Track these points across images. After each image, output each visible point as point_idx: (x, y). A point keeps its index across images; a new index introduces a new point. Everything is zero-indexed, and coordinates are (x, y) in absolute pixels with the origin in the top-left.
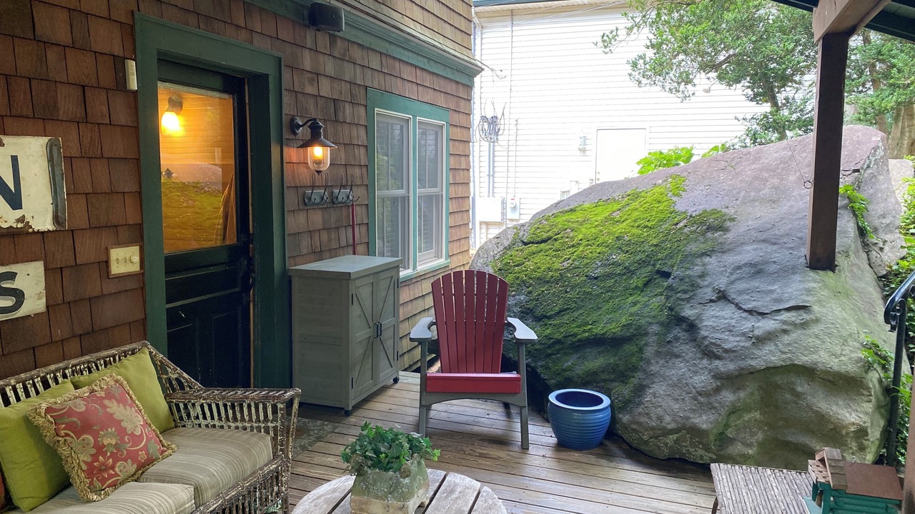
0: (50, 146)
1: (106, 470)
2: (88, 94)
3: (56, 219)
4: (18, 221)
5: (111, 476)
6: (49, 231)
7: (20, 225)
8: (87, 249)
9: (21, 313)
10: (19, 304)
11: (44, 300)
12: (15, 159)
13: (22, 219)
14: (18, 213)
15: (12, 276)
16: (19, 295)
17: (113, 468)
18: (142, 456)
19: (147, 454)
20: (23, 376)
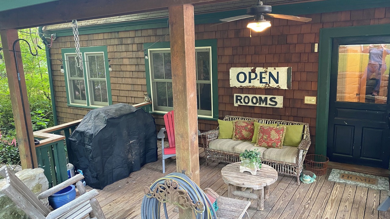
0: (288, 70)
1: (261, 142)
2: (302, 55)
3: (288, 87)
4: (277, 86)
5: (261, 144)
6: (286, 89)
7: (278, 87)
8: (297, 95)
9: (276, 106)
10: (276, 105)
11: (282, 105)
12: (278, 73)
13: (278, 86)
14: (277, 85)
15: (275, 98)
16: (276, 103)
17: (262, 142)
18: (270, 144)
19: (271, 144)
20: (272, 120)
